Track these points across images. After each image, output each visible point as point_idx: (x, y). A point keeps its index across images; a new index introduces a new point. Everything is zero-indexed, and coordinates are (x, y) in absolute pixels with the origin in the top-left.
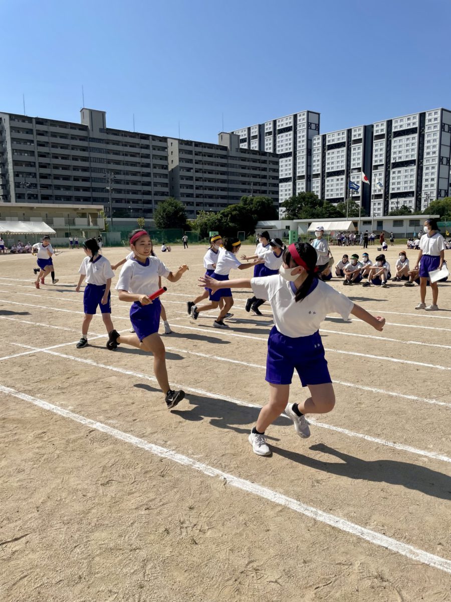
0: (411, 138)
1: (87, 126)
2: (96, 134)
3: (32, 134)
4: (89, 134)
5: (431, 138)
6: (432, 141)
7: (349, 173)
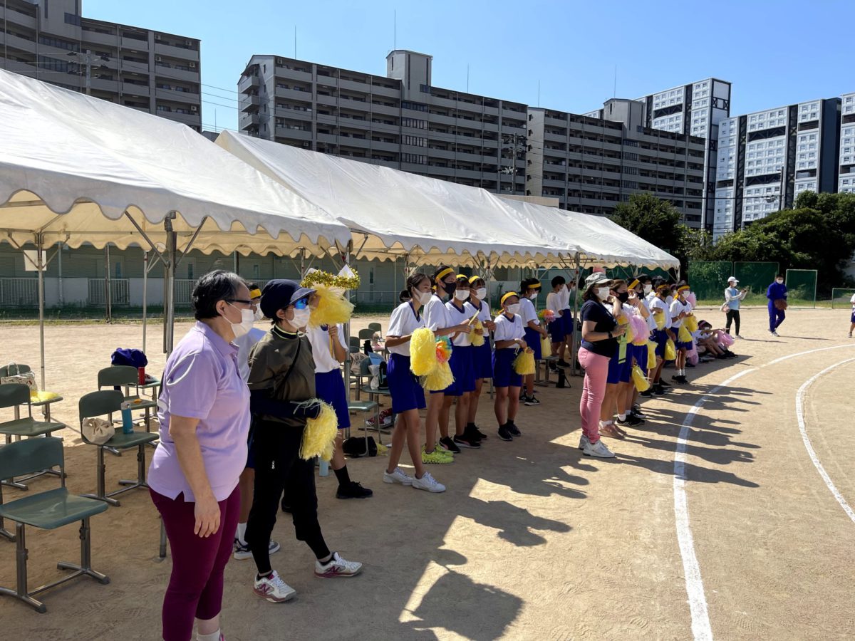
1: (401, 80)
2: (415, 95)
3: (310, 91)
4: (402, 94)
7: (792, 178)
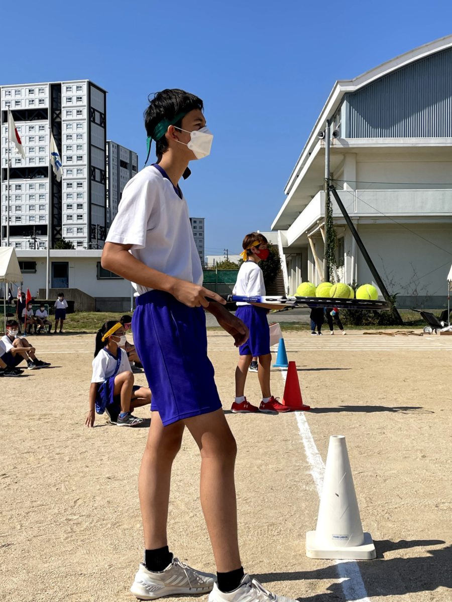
0: (37, 127)
5: (73, 131)
6: (74, 136)
